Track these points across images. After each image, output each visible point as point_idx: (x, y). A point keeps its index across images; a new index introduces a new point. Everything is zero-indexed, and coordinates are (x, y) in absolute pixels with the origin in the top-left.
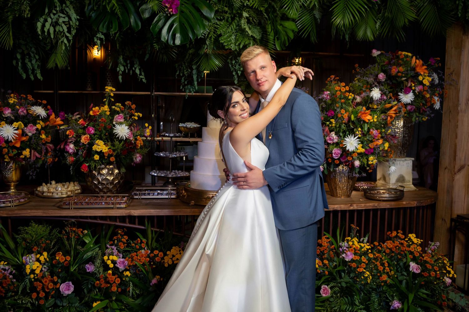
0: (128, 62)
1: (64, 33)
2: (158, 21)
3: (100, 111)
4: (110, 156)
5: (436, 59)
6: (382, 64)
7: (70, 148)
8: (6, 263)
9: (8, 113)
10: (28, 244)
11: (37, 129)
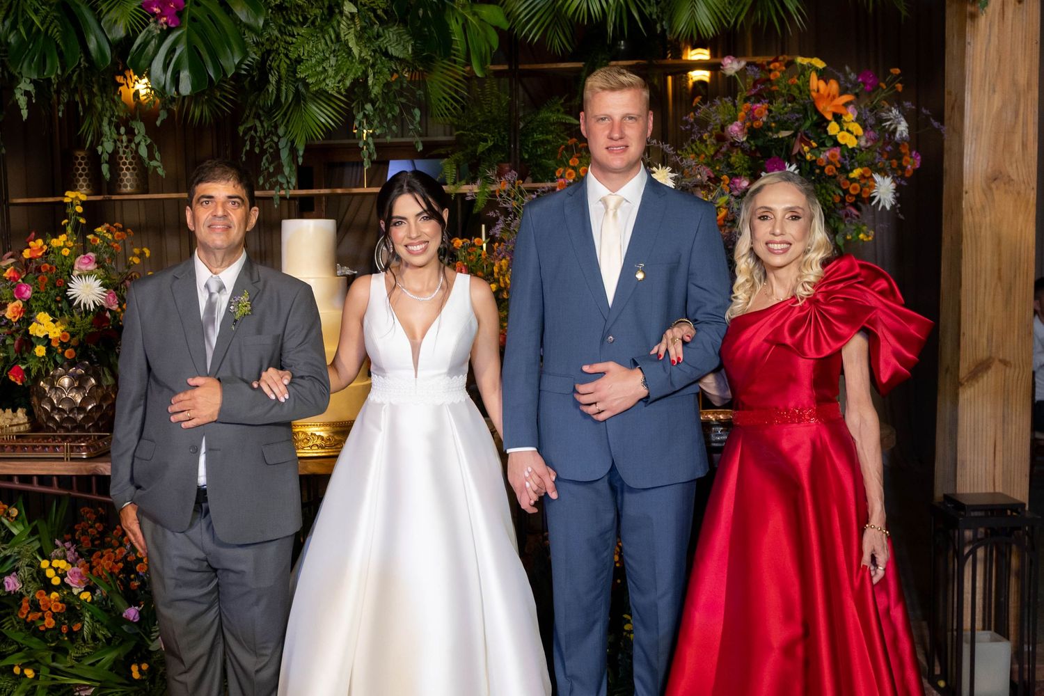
2: (145, 44)
3: (45, 247)
4: (64, 345)
5: (892, 71)
6: (745, 94)
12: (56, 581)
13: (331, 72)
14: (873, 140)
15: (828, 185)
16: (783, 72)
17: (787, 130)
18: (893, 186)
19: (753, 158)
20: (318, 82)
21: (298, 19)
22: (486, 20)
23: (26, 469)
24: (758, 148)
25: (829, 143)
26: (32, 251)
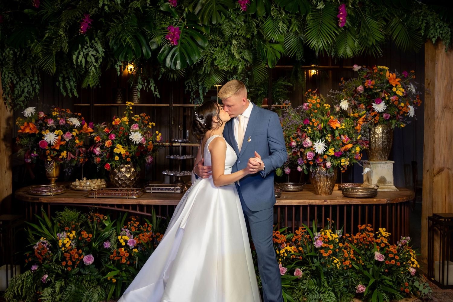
0: (145, 81)
1: (92, 63)
2: (163, 51)
3: (120, 121)
4: (127, 157)
5: (411, 71)
7: (97, 151)
8: (45, 239)
9: (51, 123)
10: (62, 225)
11: (73, 136)
12: (124, 244)
13: (226, 64)
14: (406, 93)
15: (393, 108)
16: (377, 70)
17: (378, 89)
18: (413, 109)
19: (368, 99)
20: (221, 67)
21: (215, 45)
22: (276, 49)
23: (113, 202)
24: (369, 95)
25: (392, 94)
26: (116, 122)
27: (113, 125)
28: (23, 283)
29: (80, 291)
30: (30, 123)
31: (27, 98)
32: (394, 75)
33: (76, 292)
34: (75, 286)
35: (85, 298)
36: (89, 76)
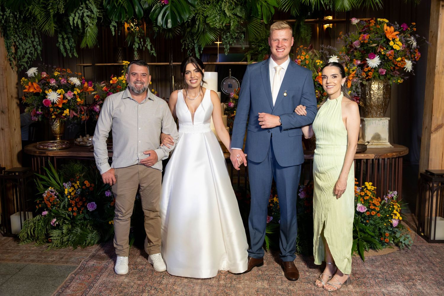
0: (142, 40)
1: (88, 23)
2: (155, 10)
3: (117, 80)
5: (412, 23)
6: (360, 31)
7: (97, 108)
8: (53, 188)
9: (53, 83)
10: (67, 176)
11: (74, 95)
13: (218, 21)
14: (404, 48)
15: (389, 63)
16: (374, 23)
17: (375, 44)
18: (411, 64)
19: (362, 54)
20: (213, 24)
21: (207, 2)
22: (270, 4)
24: (365, 50)
25: (390, 49)
26: (113, 81)
27: (112, 84)
28: (35, 225)
29: (85, 233)
30: (34, 83)
31: (30, 59)
32: (392, 28)
33: (81, 234)
34: (81, 229)
35: (89, 239)
36: (87, 36)
